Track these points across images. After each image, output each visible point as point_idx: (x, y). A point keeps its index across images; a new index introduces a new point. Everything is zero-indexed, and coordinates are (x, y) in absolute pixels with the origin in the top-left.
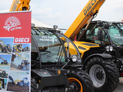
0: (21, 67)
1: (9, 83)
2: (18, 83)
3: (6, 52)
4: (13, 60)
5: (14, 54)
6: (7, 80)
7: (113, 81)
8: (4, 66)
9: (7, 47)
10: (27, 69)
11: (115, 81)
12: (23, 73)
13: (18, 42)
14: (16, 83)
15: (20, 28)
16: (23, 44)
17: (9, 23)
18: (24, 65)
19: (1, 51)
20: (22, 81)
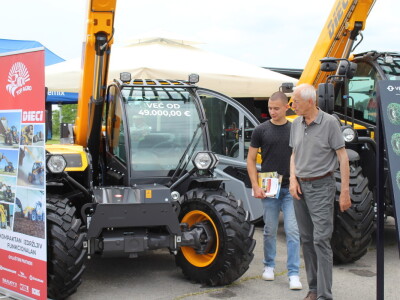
0: (32, 180)
1: (16, 213)
2: (29, 214)
3: (11, 144)
4: (21, 163)
5: (22, 147)
6: (14, 208)
7: (349, 228)
8: (8, 175)
9: (12, 132)
10: (41, 184)
11: (356, 227)
12: (35, 192)
13: (27, 122)
14: (26, 215)
15: (29, 88)
16: (33, 124)
17: (14, 78)
18: (36, 174)
19: (3, 142)
20: (35, 211)
